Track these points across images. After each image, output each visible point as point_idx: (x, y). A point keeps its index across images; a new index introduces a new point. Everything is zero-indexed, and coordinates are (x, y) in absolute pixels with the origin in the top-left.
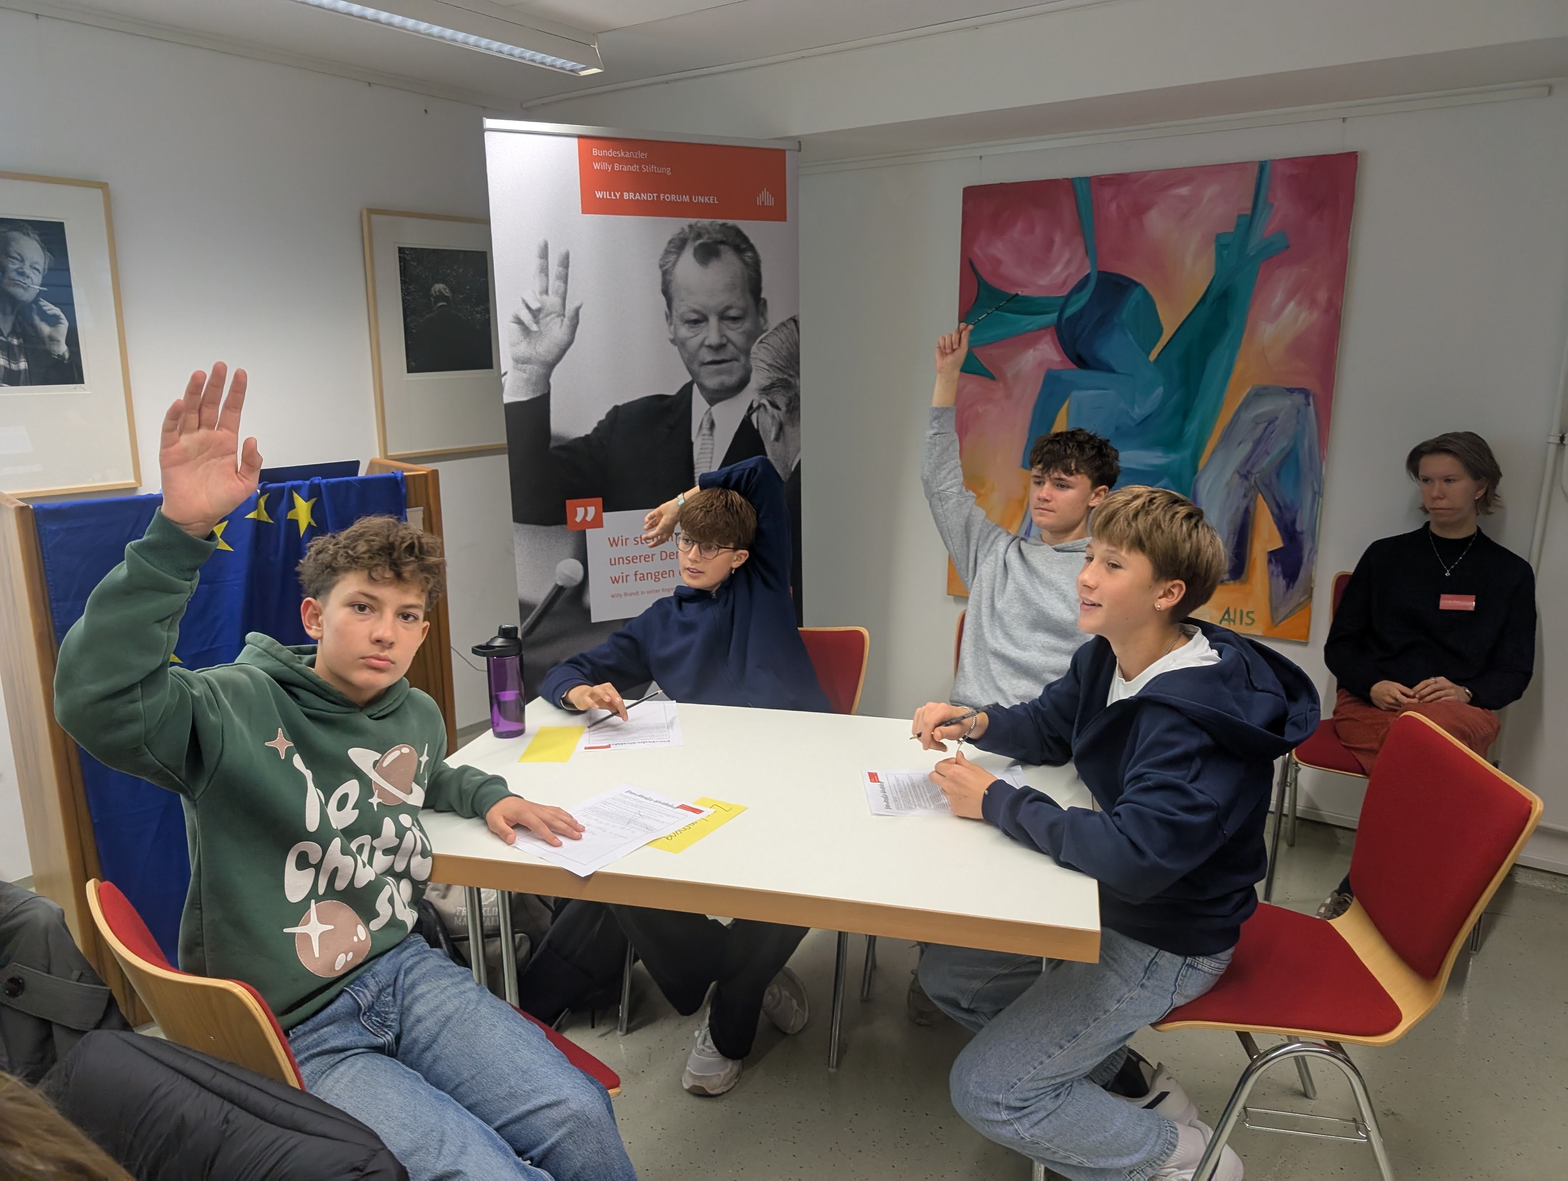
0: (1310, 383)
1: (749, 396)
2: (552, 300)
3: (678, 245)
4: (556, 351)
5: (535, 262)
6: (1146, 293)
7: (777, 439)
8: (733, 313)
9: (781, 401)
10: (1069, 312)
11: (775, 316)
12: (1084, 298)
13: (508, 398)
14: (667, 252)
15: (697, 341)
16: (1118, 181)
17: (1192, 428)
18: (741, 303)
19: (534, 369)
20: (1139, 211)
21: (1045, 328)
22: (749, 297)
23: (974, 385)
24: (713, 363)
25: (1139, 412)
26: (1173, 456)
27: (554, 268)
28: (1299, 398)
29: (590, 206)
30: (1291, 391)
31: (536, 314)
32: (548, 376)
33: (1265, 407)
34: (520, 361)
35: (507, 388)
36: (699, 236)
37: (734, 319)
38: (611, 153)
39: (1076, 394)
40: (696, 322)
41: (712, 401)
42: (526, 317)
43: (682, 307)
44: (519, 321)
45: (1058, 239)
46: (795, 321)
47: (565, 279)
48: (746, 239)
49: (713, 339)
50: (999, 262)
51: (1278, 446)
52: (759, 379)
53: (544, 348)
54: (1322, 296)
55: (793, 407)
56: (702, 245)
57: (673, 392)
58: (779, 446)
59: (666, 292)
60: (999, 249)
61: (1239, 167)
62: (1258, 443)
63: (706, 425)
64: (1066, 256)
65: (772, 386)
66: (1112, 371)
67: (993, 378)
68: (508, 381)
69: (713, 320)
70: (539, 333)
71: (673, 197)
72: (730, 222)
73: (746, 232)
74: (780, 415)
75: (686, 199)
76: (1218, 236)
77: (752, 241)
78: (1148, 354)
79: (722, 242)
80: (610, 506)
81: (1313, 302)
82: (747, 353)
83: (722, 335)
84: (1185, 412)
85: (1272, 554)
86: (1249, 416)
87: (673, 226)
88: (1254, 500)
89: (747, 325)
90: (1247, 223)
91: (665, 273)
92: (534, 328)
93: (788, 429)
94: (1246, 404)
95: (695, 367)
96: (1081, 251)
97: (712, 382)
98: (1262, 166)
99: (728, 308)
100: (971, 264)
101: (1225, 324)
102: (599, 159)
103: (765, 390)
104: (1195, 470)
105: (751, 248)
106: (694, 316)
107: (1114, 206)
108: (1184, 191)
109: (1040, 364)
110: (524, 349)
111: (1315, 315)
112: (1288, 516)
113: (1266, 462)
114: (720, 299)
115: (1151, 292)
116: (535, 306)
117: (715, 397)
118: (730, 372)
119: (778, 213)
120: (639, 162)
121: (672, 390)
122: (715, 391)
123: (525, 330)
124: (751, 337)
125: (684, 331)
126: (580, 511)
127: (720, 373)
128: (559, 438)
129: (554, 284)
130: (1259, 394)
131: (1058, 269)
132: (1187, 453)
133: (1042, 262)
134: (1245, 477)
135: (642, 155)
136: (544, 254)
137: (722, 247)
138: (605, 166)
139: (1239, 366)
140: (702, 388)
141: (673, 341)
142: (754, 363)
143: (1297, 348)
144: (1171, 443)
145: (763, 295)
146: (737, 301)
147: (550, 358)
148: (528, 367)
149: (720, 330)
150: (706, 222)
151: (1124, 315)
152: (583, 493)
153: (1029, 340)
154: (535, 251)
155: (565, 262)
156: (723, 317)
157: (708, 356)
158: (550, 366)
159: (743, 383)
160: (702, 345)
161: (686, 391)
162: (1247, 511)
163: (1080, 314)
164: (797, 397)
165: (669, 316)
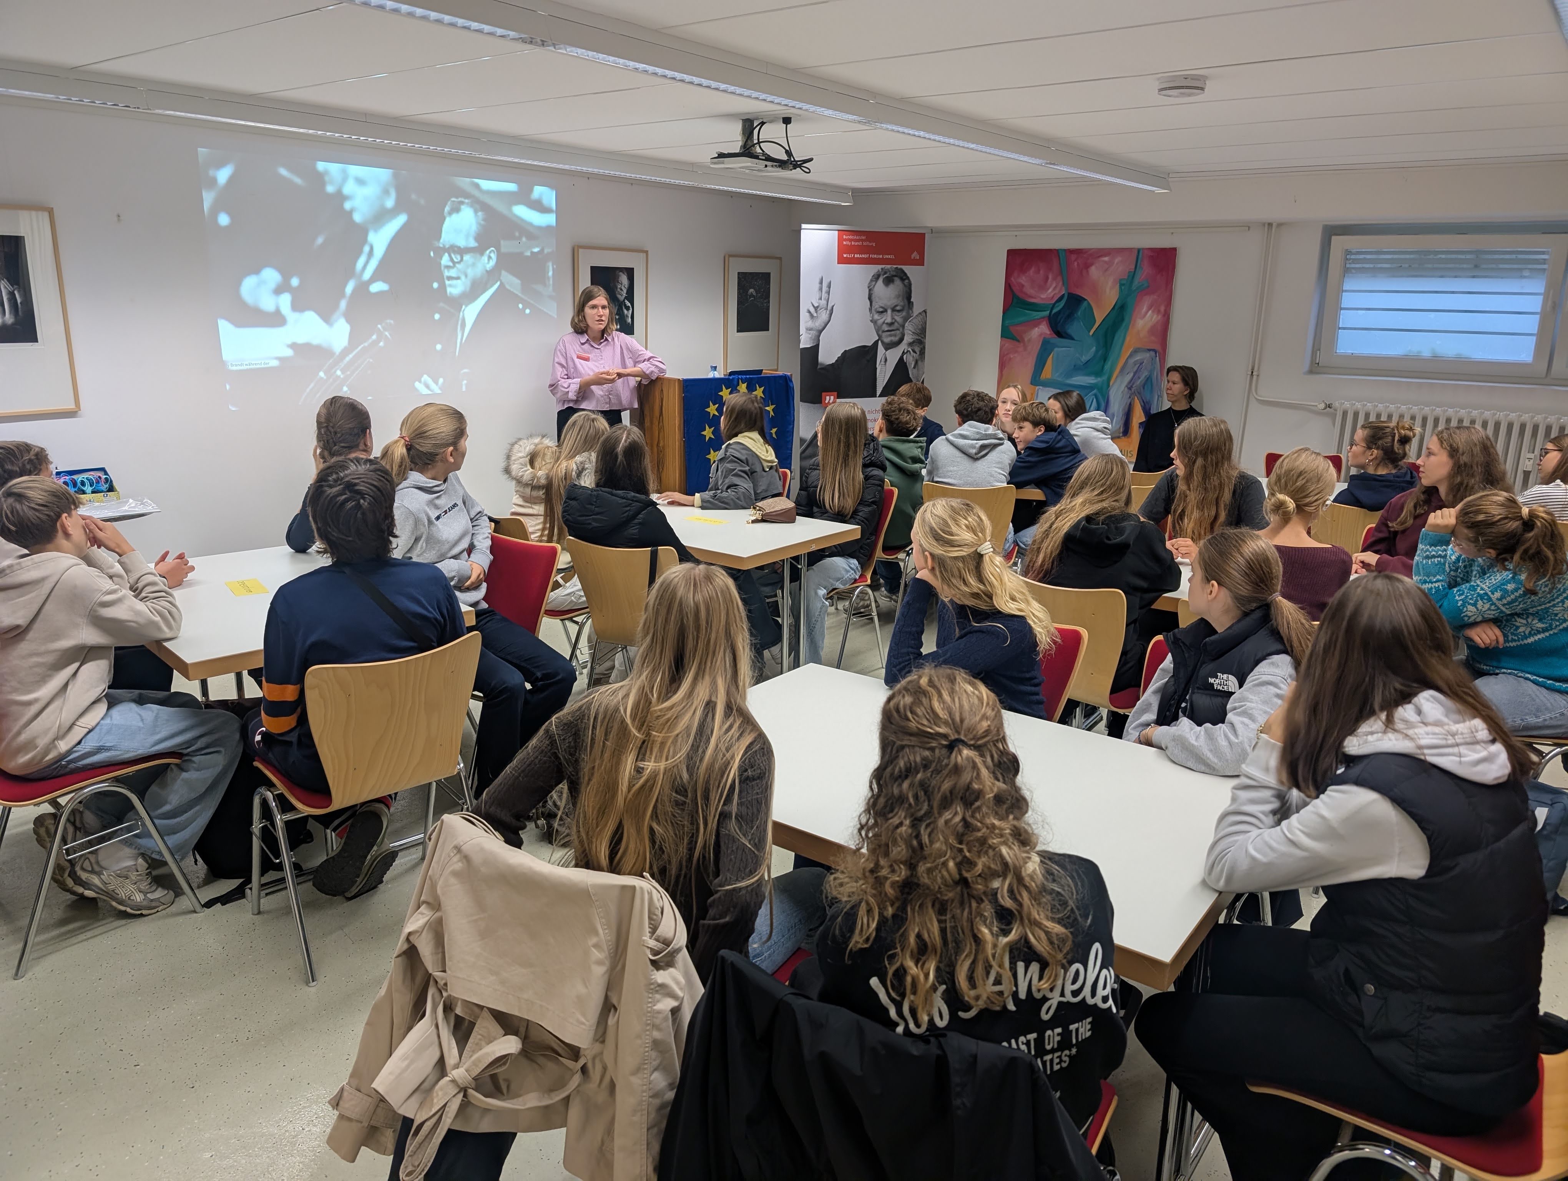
0: (1158, 347)
1: (903, 347)
2: (823, 302)
3: (876, 277)
4: (823, 325)
5: (818, 286)
6: (1089, 304)
7: (914, 367)
8: (898, 308)
9: (917, 350)
10: (1054, 311)
11: (917, 310)
12: (1062, 304)
13: (802, 346)
14: (871, 281)
15: (882, 320)
16: (1078, 252)
17: (1107, 366)
18: (902, 304)
19: (814, 333)
20: (1087, 266)
21: (1043, 318)
22: (906, 301)
23: (1009, 344)
24: (888, 331)
25: (1084, 359)
26: (1099, 379)
27: (825, 289)
28: (1152, 353)
29: (841, 260)
30: (1149, 350)
31: (816, 308)
32: (819, 336)
33: (1138, 357)
34: (809, 329)
35: (802, 341)
36: (885, 273)
37: (898, 311)
38: (851, 237)
39: (1056, 349)
40: (882, 312)
41: (886, 349)
42: (812, 310)
43: (876, 306)
44: (809, 312)
45: (1050, 277)
46: (925, 311)
47: (828, 293)
48: (905, 274)
49: (889, 320)
50: (1023, 286)
51: (1144, 374)
52: (908, 339)
53: (818, 324)
54: (1162, 309)
55: (922, 353)
56: (887, 277)
57: (870, 345)
58: (915, 371)
59: (870, 298)
60: (1023, 280)
61: (1130, 250)
62: (1135, 373)
63: (883, 360)
64: (1054, 285)
65: (913, 342)
66: (1073, 339)
67: (1018, 341)
68: (802, 338)
69: (889, 311)
70: (817, 317)
71: (875, 256)
72: (899, 267)
73: (906, 271)
74: (916, 356)
75: (881, 256)
76: (1121, 280)
77: (909, 275)
78: (1089, 331)
79: (895, 276)
80: (839, 396)
81: (1159, 312)
82: (903, 326)
83: (893, 318)
84: (1105, 359)
85: (1141, 424)
86: (1132, 361)
87: (875, 269)
88: (1133, 399)
89: (904, 314)
90: (1132, 276)
91: (870, 290)
92: (815, 315)
93: (920, 363)
94: (1131, 356)
95: (880, 333)
96: (1061, 283)
97: (887, 340)
98: (1139, 250)
99: (896, 306)
100: (1010, 286)
101: (1123, 320)
102: (846, 240)
103: (910, 344)
104: (1108, 385)
105: (908, 278)
106: (881, 310)
107: (1076, 264)
108: (1106, 259)
109: (1041, 335)
110: (810, 324)
111: (1160, 317)
112: (1147, 407)
113: (1139, 382)
114: (894, 302)
115: (1092, 303)
116: (816, 305)
117: (888, 347)
118: (895, 335)
119: (920, 262)
120: (862, 240)
121: (870, 343)
122: (888, 344)
123: (812, 316)
124: (906, 319)
125: (876, 317)
126: (828, 398)
127: (891, 336)
128: (822, 364)
129: (824, 295)
130: (1136, 351)
131: (1050, 291)
132: (1105, 378)
133: (1043, 287)
134: (1130, 389)
135: (864, 238)
136: (821, 282)
137: (896, 278)
138: (848, 243)
139: (1128, 339)
140: (883, 342)
141: (871, 321)
142: (906, 332)
143: (1152, 331)
144: (1098, 373)
145: (912, 300)
146: (900, 303)
147: (821, 328)
148: (812, 332)
149: (892, 316)
150: (889, 266)
151: (1079, 313)
152: (829, 390)
153: (1036, 323)
154: (818, 281)
155: (829, 286)
156: (893, 310)
157: (886, 328)
158: (820, 332)
159: (901, 340)
160: (884, 323)
161: (876, 344)
162: (1130, 404)
163: (1059, 312)
164: (924, 348)
165: (870, 310)
